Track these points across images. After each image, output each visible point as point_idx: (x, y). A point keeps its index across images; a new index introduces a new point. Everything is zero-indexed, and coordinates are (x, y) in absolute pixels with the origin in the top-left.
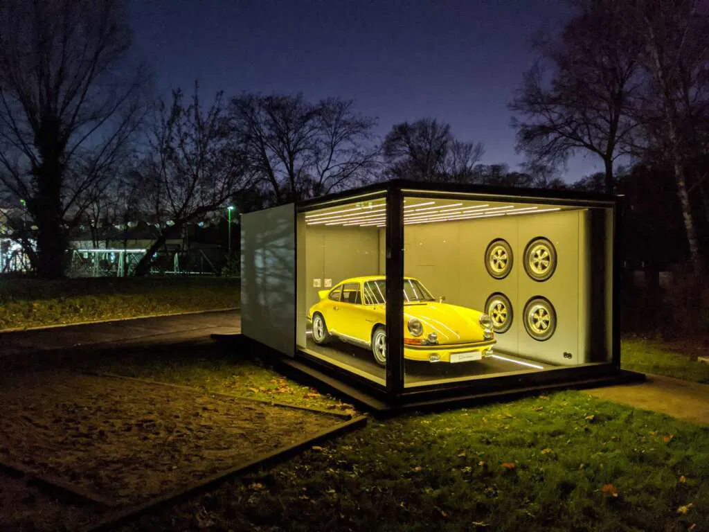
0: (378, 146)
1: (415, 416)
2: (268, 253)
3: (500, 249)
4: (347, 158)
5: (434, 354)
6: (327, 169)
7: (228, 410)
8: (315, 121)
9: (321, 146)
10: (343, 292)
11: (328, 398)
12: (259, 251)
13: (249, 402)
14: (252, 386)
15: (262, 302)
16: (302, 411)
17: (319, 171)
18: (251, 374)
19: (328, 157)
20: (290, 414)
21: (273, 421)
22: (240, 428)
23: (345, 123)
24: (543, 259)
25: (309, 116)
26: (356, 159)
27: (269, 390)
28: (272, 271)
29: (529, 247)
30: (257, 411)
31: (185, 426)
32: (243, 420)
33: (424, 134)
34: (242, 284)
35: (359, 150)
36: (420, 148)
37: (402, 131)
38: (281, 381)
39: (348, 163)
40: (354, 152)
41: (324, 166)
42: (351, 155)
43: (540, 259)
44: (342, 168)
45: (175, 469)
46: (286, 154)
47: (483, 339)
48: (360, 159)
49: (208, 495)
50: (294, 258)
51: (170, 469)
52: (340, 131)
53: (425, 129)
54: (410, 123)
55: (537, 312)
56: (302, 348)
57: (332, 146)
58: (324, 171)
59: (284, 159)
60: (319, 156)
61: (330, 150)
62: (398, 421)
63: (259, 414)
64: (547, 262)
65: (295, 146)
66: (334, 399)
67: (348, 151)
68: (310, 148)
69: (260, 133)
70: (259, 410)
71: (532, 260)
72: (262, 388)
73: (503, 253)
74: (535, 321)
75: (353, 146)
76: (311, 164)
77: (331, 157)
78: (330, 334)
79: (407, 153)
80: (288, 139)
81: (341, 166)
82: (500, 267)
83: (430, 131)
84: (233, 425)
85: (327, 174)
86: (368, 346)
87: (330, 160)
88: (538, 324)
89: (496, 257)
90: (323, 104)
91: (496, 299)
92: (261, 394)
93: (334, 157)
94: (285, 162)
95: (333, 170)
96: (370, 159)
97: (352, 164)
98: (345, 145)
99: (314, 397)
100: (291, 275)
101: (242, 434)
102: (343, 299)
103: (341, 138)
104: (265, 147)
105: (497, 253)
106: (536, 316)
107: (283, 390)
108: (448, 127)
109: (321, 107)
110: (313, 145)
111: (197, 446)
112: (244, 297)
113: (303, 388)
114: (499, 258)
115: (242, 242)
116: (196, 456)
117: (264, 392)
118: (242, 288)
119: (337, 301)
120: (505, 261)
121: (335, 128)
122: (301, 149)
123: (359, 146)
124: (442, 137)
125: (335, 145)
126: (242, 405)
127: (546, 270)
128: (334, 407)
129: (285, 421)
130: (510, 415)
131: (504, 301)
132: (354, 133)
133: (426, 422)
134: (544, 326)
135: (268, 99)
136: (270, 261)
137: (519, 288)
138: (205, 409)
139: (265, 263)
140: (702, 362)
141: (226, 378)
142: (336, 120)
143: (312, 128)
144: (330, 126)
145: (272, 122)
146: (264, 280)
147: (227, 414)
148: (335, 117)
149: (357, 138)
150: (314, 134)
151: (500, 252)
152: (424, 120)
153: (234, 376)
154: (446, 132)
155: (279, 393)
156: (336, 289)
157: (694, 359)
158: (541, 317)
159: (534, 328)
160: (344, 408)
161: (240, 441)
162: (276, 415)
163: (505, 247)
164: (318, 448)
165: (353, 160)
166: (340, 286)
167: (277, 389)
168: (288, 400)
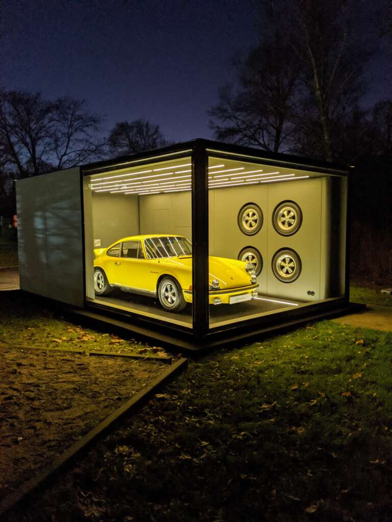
0: (106, 137)
1: (223, 353)
2: (48, 214)
3: (251, 211)
4: (82, 146)
5: (216, 298)
6: (65, 154)
7: (46, 364)
8: (54, 114)
9: (60, 135)
10: (122, 249)
11: (133, 343)
12: (39, 213)
13: (63, 354)
14: (53, 337)
15: (44, 260)
16: (121, 358)
17: (58, 156)
18: (45, 325)
19: (66, 144)
20: (110, 362)
21: (98, 372)
22: (69, 382)
23: (80, 117)
24: (290, 218)
25: (48, 110)
26: (89, 147)
27: (71, 340)
28: (53, 231)
29: (278, 209)
30: (76, 362)
31: (8, 386)
32: (67, 373)
33: (140, 132)
34: (19, 245)
35: (91, 140)
36: (137, 142)
37: (123, 128)
38: (78, 330)
39: (83, 150)
40: (87, 142)
41: (63, 152)
42: (85, 143)
43: (287, 218)
44: (78, 154)
45: (21, 441)
46: (28, 140)
47: (250, 283)
48: (93, 147)
49: (77, 470)
50: (80, 217)
51: (16, 442)
52: (75, 124)
53: (140, 127)
54: (130, 122)
55: (284, 260)
56: (92, 299)
57: (69, 136)
58: (62, 156)
59: (26, 145)
60: (59, 143)
61: (67, 139)
62: (213, 359)
63: (79, 365)
64: (293, 220)
65: (37, 134)
66: (140, 343)
67: (82, 140)
68: (51, 137)
69: (5, 121)
70: (77, 361)
71: (280, 219)
72: (64, 338)
73: (254, 214)
74: (282, 267)
75: (86, 137)
76: (51, 150)
77: (68, 145)
78: (112, 286)
79: (127, 146)
80: (30, 128)
81: (77, 152)
82: (251, 226)
83: (145, 129)
84: (60, 380)
85: (65, 158)
86: (152, 294)
87: (67, 147)
88: (285, 270)
89: (247, 218)
90: (60, 101)
91: (248, 251)
92: (66, 344)
93: (71, 144)
94: (28, 147)
95: (70, 155)
96: (100, 148)
97: (86, 151)
98: (79, 135)
99: (119, 342)
100: (76, 234)
101: (75, 389)
102: (122, 255)
103: (76, 130)
104: (9, 134)
105: (248, 215)
106: (283, 264)
107: (85, 339)
108: (157, 127)
109: (57, 103)
110: (52, 134)
111: (34, 409)
112: (22, 256)
113: (104, 335)
114: (250, 219)
115: (18, 206)
116: (38, 421)
117: (68, 342)
118: (19, 248)
119: (118, 257)
120: (256, 221)
121: (71, 122)
122: (43, 137)
123: (91, 137)
124: (154, 135)
125: (71, 136)
126: (58, 357)
127: (292, 227)
128: (145, 351)
129: (111, 371)
130: (300, 346)
131: (254, 253)
132: (87, 126)
133: (235, 357)
134: (290, 271)
135: (11, 93)
136: (51, 223)
137: (268, 242)
138: (19, 365)
139: (45, 224)
140: (384, 293)
141: (22, 330)
142: (72, 115)
143: (51, 120)
144: (66, 119)
145: (16, 113)
146: (45, 240)
147: (45, 368)
148: (71, 112)
149: (89, 130)
150: (53, 126)
151: (251, 214)
152: (140, 120)
153: (29, 328)
154: (156, 132)
155: (83, 342)
156: (113, 247)
157: (378, 292)
158: (287, 264)
159: (282, 273)
160: (155, 351)
161: (77, 396)
162: (98, 365)
163: (256, 210)
164: (162, 396)
165: (86, 148)
166: (119, 244)
167: (79, 338)
168: (96, 348)
